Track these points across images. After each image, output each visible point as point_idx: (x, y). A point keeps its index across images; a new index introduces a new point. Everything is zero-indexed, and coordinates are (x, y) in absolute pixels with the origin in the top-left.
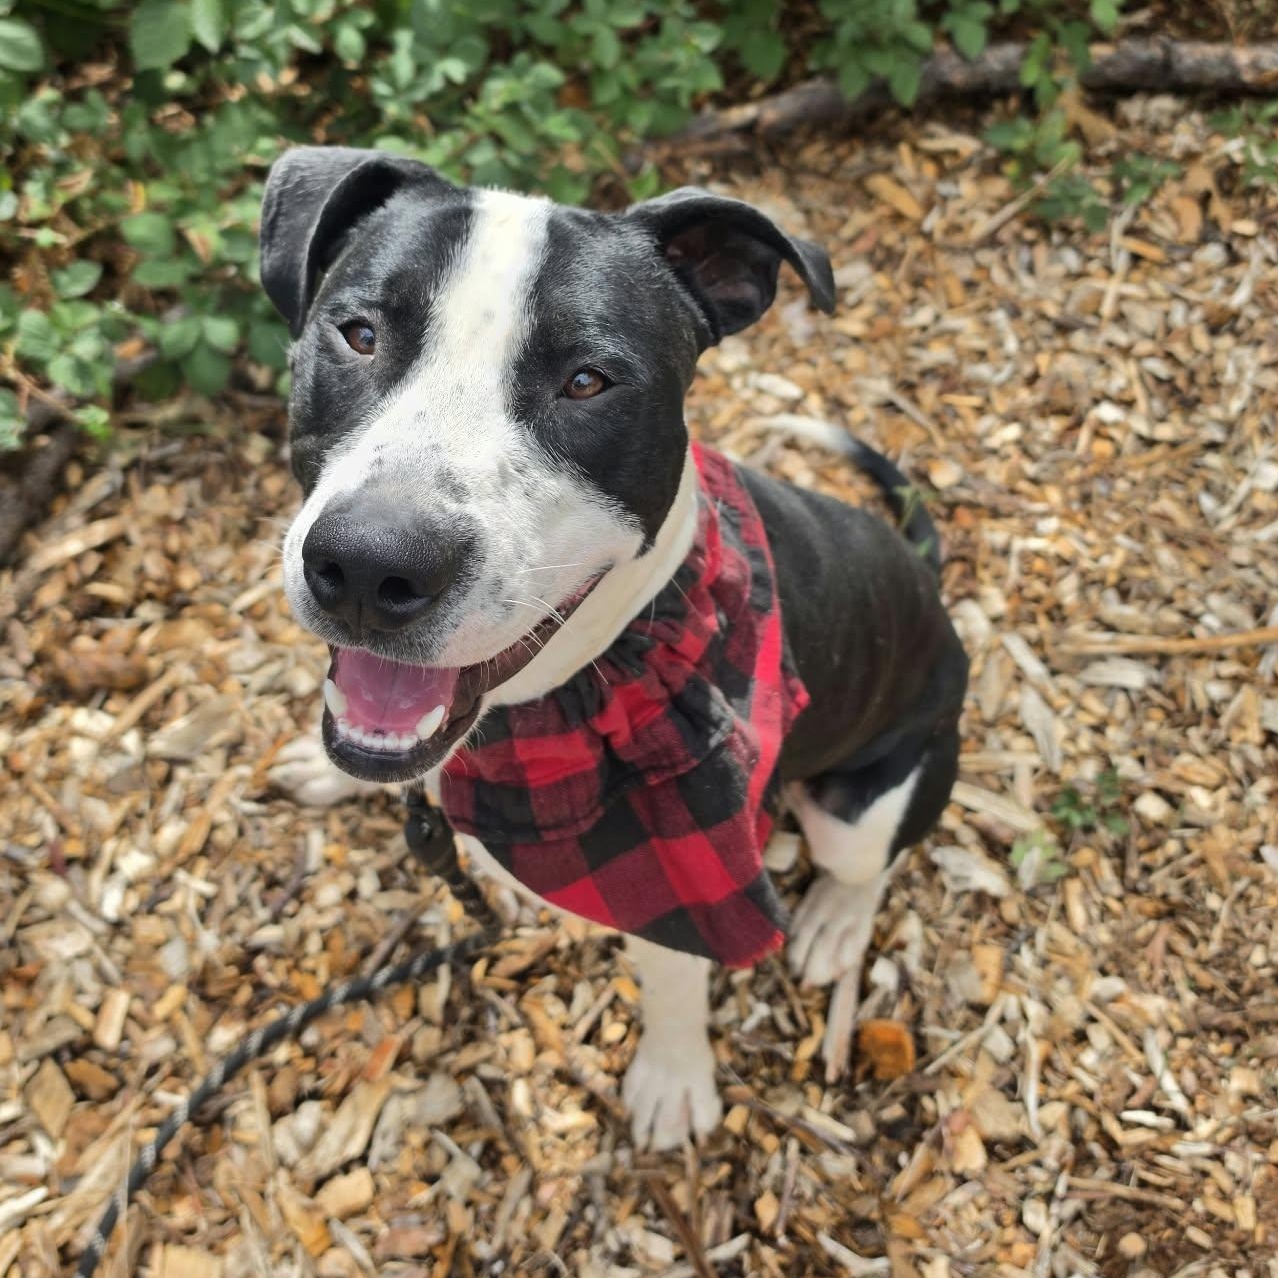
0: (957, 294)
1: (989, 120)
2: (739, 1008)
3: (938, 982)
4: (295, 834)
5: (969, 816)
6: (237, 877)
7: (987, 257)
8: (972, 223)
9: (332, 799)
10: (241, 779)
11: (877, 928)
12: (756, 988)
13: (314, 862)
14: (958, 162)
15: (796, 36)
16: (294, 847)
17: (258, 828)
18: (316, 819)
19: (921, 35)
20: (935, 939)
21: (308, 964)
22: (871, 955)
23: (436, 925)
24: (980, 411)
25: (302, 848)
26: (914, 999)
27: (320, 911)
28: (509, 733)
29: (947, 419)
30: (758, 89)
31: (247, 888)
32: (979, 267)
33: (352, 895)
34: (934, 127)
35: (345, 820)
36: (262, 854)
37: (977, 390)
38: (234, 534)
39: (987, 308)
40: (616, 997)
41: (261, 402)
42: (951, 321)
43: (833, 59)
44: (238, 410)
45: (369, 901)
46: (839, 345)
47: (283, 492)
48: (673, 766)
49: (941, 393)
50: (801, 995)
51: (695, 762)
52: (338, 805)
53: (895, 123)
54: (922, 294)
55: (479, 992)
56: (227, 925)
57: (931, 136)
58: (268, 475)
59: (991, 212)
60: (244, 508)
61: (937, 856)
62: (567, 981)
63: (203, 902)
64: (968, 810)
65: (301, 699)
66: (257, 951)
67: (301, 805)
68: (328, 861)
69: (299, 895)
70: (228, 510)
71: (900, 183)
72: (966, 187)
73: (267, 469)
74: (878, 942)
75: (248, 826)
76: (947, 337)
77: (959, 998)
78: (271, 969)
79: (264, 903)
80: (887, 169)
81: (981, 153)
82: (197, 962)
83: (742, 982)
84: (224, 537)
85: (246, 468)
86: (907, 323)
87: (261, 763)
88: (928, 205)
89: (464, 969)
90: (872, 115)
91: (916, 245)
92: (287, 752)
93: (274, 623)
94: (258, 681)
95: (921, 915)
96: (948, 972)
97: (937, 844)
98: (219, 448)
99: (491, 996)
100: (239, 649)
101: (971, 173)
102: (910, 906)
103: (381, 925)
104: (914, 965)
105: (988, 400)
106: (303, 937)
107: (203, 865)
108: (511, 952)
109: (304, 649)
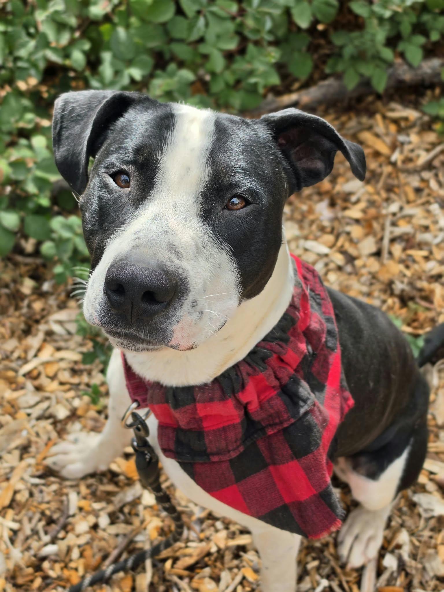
0: (412, 196)
1: (425, 101)
2: (312, 582)
3: (420, 566)
4: (62, 495)
5: (432, 476)
6: (30, 520)
7: (426, 175)
8: (418, 156)
9: (80, 475)
10: (29, 466)
11: (385, 538)
12: (321, 571)
13: (73, 510)
14: (409, 124)
15: (316, 56)
16: (62, 502)
17: (41, 492)
18: (72, 486)
19: (387, 54)
20: (417, 543)
21: (72, 565)
22: (383, 552)
23: (143, 542)
24: (427, 258)
25: (66, 503)
26: (407, 574)
27: (78, 536)
28: (194, 400)
29: (410, 263)
30: (296, 85)
31: (36, 525)
32: (423, 180)
33: (95, 527)
34: (393, 105)
35: (89, 486)
36: (44, 506)
37: (425, 247)
38: (19, 332)
39: (428, 203)
40: (244, 578)
41: (29, 260)
42: (409, 210)
43: (340, 68)
44: (16, 265)
45: (104, 530)
46: (348, 224)
47: (43, 310)
48: (281, 423)
49: (404, 249)
50: (346, 574)
51: (293, 421)
52: (84, 478)
53: (373, 103)
54: (392, 196)
55: (168, 577)
56: (26, 546)
57: (393, 110)
58: (34, 301)
59: (428, 150)
60: (23, 319)
61: (416, 498)
62: (217, 571)
63: (11, 533)
64: (431, 473)
65: (60, 421)
66: (44, 559)
67: (63, 479)
68: (81, 509)
69: (65, 527)
70: (14, 320)
71: (377, 136)
72: (414, 138)
73: (34, 297)
74: (386, 545)
75: (36, 491)
76: (407, 219)
77: (431, 574)
78: (52, 568)
79: (46, 533)
80: (370, 128)
81: (420, 118)
82: (11, 566)
83: (313, 568)
84: (13, 333)
85: (23, 297)
86: (384, 212)
87: (40, 457)
88: (394, 147)
89: (160, 565)
90: (360, 99)
91: (387, 169)
92: (54, 449)
93: (43, 380)
94: (36, 412)
95: (408, 531)
96: (424, 560)
97: (415, 492)
98: (7, 286)
99: (175, 579)
100: (25, 395)
101: (416, 129)
102: (402, 525)
103: (112, 542)
104: (406, 557)
105: (431, 253)
106: (69, 550)
107: (10, 513)
108: (185, 555)
109: (61, 395)
